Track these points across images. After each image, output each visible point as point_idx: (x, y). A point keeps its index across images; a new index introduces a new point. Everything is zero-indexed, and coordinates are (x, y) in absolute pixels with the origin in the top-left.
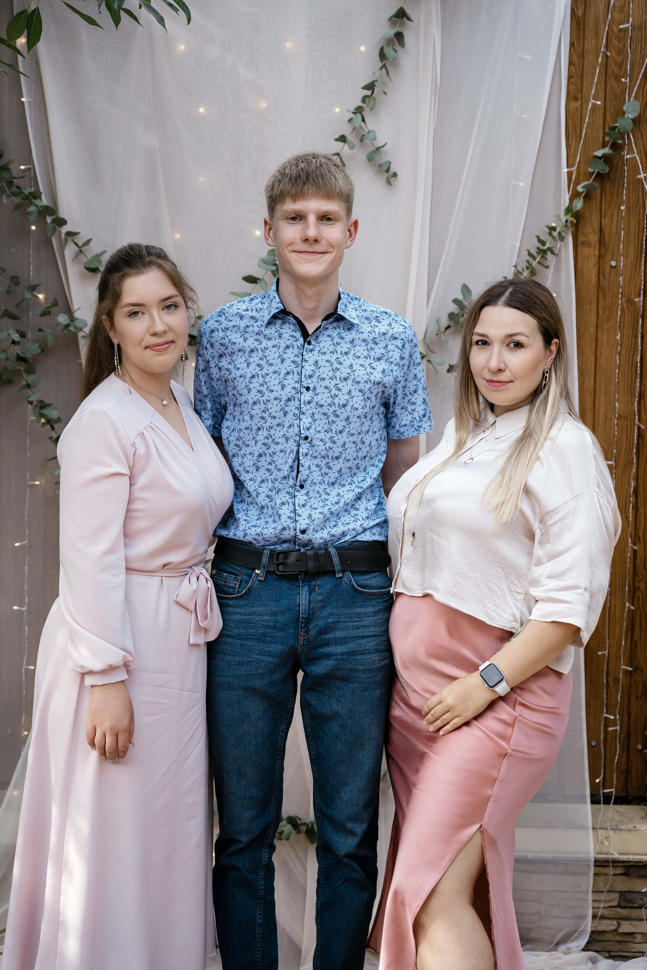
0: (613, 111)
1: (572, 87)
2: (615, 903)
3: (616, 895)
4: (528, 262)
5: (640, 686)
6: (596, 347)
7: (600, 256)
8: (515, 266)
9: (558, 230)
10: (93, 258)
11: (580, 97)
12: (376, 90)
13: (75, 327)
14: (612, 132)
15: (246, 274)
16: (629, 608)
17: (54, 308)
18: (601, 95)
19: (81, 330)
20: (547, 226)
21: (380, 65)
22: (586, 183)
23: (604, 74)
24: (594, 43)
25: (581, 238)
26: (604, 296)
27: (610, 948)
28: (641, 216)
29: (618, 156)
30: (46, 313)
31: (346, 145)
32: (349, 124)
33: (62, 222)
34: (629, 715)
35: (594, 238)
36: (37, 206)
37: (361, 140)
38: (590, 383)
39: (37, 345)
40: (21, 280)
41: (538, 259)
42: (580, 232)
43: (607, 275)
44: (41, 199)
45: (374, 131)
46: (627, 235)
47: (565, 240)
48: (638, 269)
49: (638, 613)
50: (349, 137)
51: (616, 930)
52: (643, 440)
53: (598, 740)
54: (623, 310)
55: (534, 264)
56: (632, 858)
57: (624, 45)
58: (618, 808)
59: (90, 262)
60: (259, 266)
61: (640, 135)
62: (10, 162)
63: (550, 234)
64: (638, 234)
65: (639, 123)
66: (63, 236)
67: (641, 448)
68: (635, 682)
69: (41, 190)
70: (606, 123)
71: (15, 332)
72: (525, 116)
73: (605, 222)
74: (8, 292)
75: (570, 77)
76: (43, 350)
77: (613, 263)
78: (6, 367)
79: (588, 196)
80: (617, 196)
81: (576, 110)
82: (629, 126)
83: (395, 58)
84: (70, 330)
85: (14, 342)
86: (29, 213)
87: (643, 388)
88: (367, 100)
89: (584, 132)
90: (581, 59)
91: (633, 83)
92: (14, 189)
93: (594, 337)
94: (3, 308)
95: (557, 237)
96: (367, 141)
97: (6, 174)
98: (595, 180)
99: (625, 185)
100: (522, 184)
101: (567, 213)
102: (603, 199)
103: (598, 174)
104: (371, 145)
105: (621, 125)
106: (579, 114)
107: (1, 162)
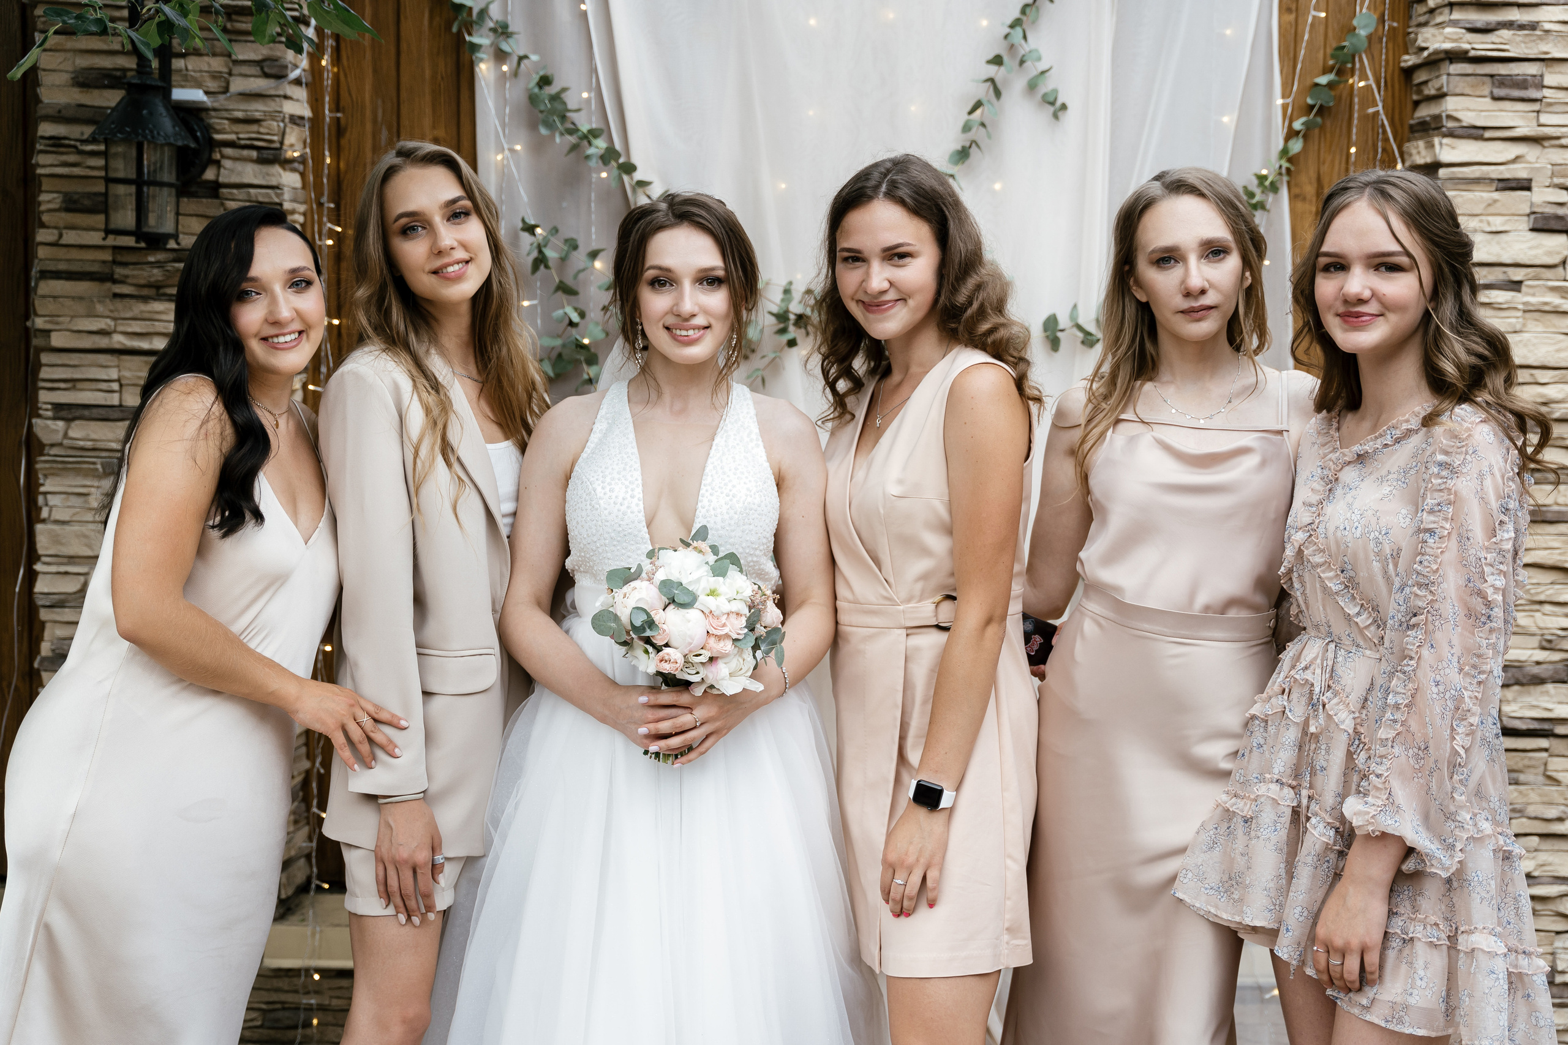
0: (1336, 26)
9: (1270, 179)
11: (1294, 7)
14: (1337, 54)
18: (1323, 5)
20: (1255, 175)
22: (1305, 118)
25: (1295, 191)
29: (1342, 86)
31: (1002, 68)
32: (1005, 42)
33: (629, 168)
35: (1310, 190)
36: (597, 147)
39: (600, 328)
40: (581, 243)
42: (1293, 183)
45: (1036, 50)
47: (1280, 192)
50: (1006, 59)
62: (564, 90)
63: (1261, 184)
65: (1375, 43)
66: (632, 186)
70: (1329, 42)
71: (573, 310)
72: (1228, 32)
73: (1325, 169)
74: (562, 259)
76: (607, 334)
78: (561, 357)
79: (1307, 136)
80: (1344, 136)
81: (1289, 26)
82: (1363, 44)
85: (571, 324)
86: (588, 157)
88: (1028, 10)
89: (1303, 52)
92: (568, 125)
94: (557, 280)
95: (1268, 189)
96: (1028, 64)
97: (558, 106)
98: (1315, 115)
99: (1355, 122)
100: (1226, 119)
101: (1281, 158)
102: (1322, 140)
103: (1321, 106)
104: (1033, 68)
105: (1351, 44)
106: (1293, 31)
107: (552, 90)
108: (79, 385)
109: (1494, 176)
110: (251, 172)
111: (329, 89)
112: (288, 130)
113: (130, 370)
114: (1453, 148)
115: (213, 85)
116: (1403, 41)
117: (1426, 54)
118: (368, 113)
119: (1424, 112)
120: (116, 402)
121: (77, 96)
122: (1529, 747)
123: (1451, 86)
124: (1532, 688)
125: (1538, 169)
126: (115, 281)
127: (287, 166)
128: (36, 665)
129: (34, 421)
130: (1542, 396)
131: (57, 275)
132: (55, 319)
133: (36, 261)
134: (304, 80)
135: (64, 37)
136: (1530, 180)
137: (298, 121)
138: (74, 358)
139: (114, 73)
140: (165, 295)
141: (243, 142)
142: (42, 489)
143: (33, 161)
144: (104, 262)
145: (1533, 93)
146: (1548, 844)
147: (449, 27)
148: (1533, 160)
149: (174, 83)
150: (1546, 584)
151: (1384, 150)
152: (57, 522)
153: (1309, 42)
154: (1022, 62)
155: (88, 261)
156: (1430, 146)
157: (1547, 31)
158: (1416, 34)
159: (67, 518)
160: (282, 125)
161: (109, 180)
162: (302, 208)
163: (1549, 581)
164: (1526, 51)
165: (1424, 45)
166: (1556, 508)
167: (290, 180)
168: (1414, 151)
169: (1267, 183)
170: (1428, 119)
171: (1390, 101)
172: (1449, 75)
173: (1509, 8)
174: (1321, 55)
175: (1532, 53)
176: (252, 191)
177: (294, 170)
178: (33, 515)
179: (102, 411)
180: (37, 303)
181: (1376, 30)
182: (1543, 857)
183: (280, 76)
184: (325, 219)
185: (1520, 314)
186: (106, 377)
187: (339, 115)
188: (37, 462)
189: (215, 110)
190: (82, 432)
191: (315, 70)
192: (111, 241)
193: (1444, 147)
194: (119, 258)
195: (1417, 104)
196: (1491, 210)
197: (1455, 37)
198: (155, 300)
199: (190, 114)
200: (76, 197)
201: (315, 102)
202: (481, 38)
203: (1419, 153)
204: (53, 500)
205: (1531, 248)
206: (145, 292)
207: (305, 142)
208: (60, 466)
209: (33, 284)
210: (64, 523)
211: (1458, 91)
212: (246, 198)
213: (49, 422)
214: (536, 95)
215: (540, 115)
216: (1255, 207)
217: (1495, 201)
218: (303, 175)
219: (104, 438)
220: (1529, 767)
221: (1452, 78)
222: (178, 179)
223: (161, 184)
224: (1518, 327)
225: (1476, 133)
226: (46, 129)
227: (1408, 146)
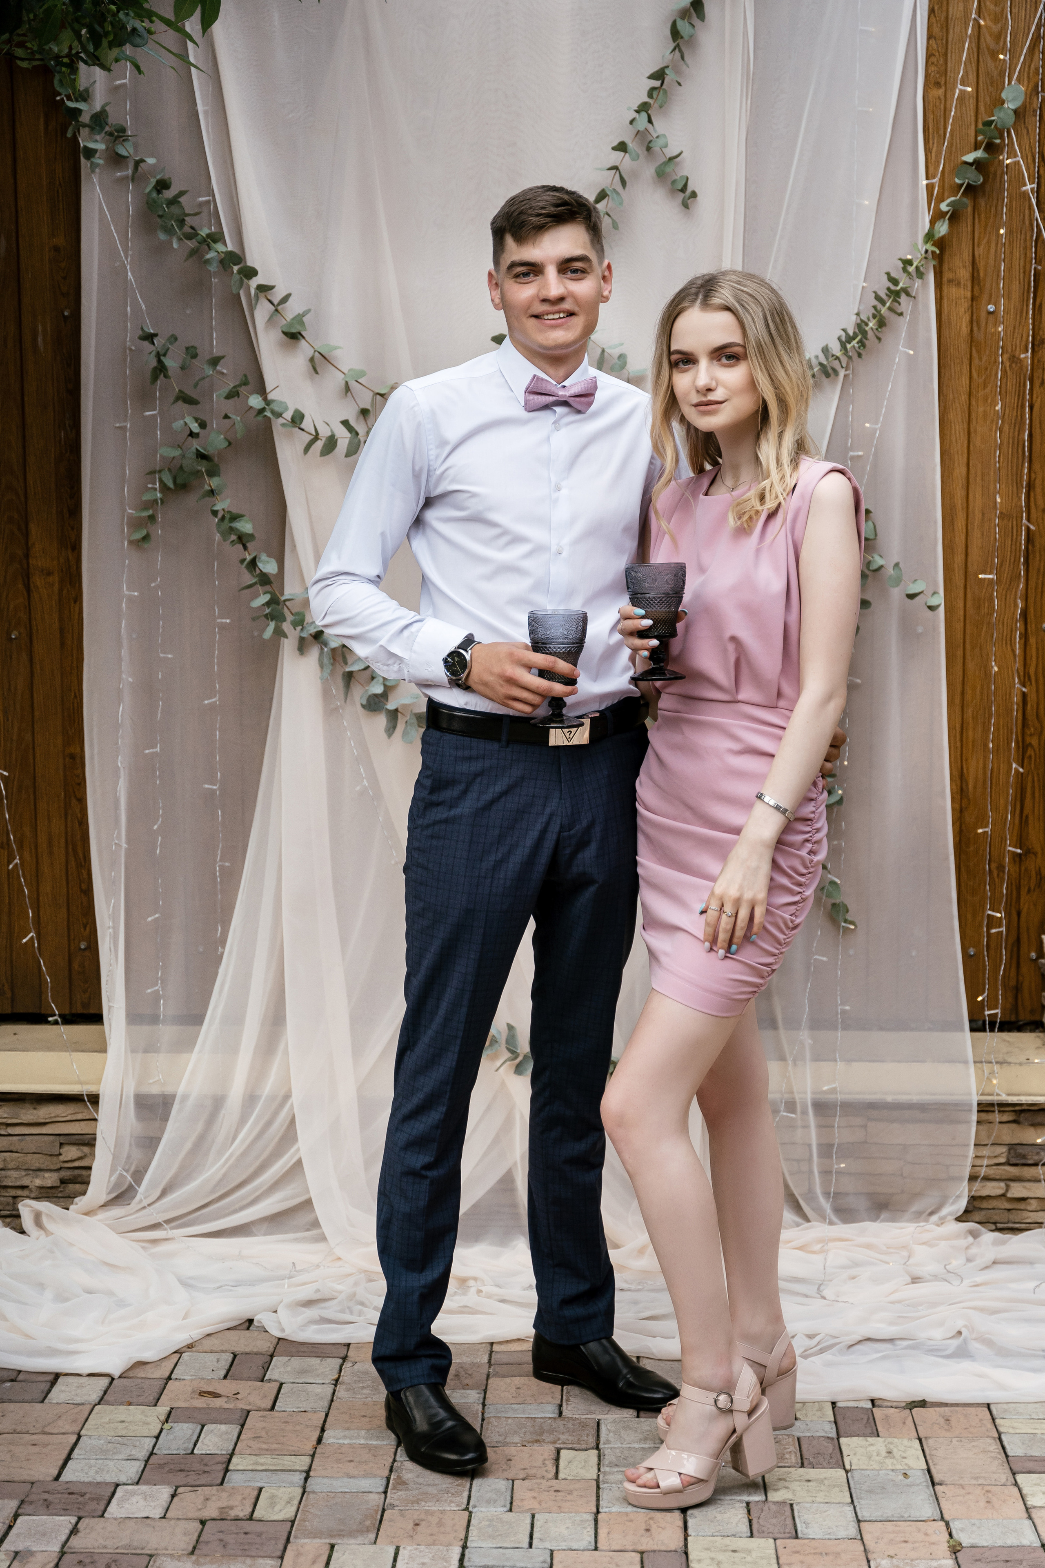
0: (987, 99)
1: (932, 69)
2: (1002, 1160)
3: (1004, 1149)
4: (875, 307)
5: (1033, 874)
6: (969, 421)
7: (973, 299)
8: (858, 314)
9: (915, 264)
10: (293, 319)
11: (943, 82)
12: (667, 79)
13: (273, 412)
14: (987, 128)
16: (1017, 770)
17: (243, 387)
18: (972, 78)
19: (279, 415)
20: (900, 259)
21: (673, 45)
22: (953, 199)
23: (975, 50)
24: (961, 8)
25: (947, 275)
26: (978, 352)
27: (996, 1218)
29: (996, 161)
30: (233, 394)
31: (627, 155)
32: (631, 126)
33: (251, 273)
34: (1019, 914)
35: (964, 274)
36: (217, 251)
37: (649, 149)
38: (960, 471)
39: (222, 437)
40: (200, 351)
41: (888, 304)
42: (945, 267)
43: (983, 325)
44: (224, 242)
45: (664, 136)
46: (1009, 268)
47: (924, 278)
48: (1024, 314)
49: (1030, 778)
50: (631, 145)
51: (1003, 1195)
52: (1033, 546)
53: (977, 944)
54: (1004, 371)
55: (884, 310)
56: (1024, 1099)
57: (1003, 9)
58: (1005, 1035)
59: (290, 324)
61: (1025, 132)
62: (182, 193)
63: (905, 270)
64: (1024, 267)
65: (1024, 116)
66: (253, 292)
67: (1031, 556)
68: (1026, 870)
69: (225, 230)
70: (980, 116)
71: (194, 420)
72: (871, 110)
73: (980, 251)
74: (183, 368)
75: (929, 56)
76: (230, 444)
77: (991, 308)
78: (181, 467)
79: (954, 217)
80: (995, 216)
81: (938, 100)
82: (1010, 119)
83: (691, 36)
84: (265, 416)
85: (192, 434)
86: (208, 262)
87: (1033, 476)
88: (655, 94)
89: (949, 129)
90: (944, 30)
91: (1015, 60)
92: (187, 229)
93: (966, 408)
94: (177, 390)
95: (914, 274)
96: (656, 150)
98: (964, 194)
99: (1006, 201)
100: (866, 202)
101: (926, 242)
102: (977, 220)
103: (968, 184)
104: (661, 155)
105: (999, 118)
106: (942, 106)
107: (169, 194)
147: (64, 131)
153: (957, 118)
174: (971, 131)
181: (1028, 102)
202: (95, 143)
214: (154, 201)
215: (159, 220)
216: (900, 294)
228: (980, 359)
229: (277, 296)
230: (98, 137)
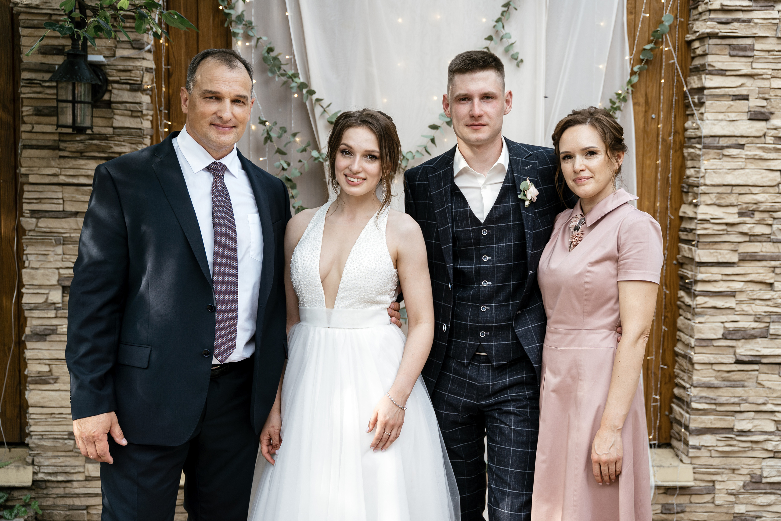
0: (654, 20)
1: (629, 6)
2: (659, 511)
3: (660, 506)
6: (643, 168)
7: (646, 112)
9: (623, 95)
10: (333, 115)
11: (633, 11)
12: (510, 7)
13: (323, 159)
14: (654, 34)
15: (431, 124)
16: (664, 330)
17: (309, 147)
18: (648, 10)
20: (615, 93)
22: (639, 65)
26: (647, 136)
28: (671, 87)
29: (657, 50)
30: (304, 150)
31: (492, 42)
32: (494, 29)
33: (312, 92)
35: (642, 100)
36: (296, 82)
39: (298, 171)
40: (288, 129)
42: (636, 97)
43: (649, 123)
44: (299, 78)
45: (509, 33)
46: (664, 98)
47: (628, 101)
48: (669, 119)
49: (670, 333)
50: (494, 37)
56: (671, 484)
59: (331, 117)
60: (440, 118)
62: (279, 54)
63: (618, 98)
64: (669, 98)
65: (672, 29)
66: (314, 101)
69: (299, 72)
70: (651, 28)
71: (284, 162)
72: (602, 24)
73: (649, 90)
74: (279, 137)
76: (301, 174)
77: (653, 116)
79: (640, 74)
80: (658, 74)
81: (631, 21)
82: (667, 29)
84: (319, 161)
85: (283, 169)
86: (292, 88)
88: (505, 14)
89: (638, 33)
91: (668, 3)
92: (282, 71)
93: (641, 162)
94: (276, 148)
95: (622, 100)
96: (504, 40)
97: (277, 62)
98: (644, 64)
99: (664, 67)
100: (601, 66)
101: (628, 85)
102: (648, 76)
103: (647, 60)
104: (507, 42)
105: (661, 29)
106: (633, 23)
107: (274, 54)
108: (43, 201)
109: (731, 93)
110: (127, 96)
111: (164, 54)
112: (145, 75)
113: (68, 193)
114: (711, 80)
115: (107, 53)
116: (686, 28)
117: (698, 34)
118: (183, 66)
119: (697, 62)
120: (61, 209)
121: (41, 59)
122: (749, 369)
123: (710, 50)
124: (750, 341)
125: (752, 90)
126: (60, 150)
127: (144, 92)
128: (23, 339)
129: (21, 219)
130: (754, 199)
131: (31, 147)
132: (31, 169)
133: (21, 140)
134: (152, 50)
135: (33, 30)
136: (748, 95)
137: (149, 70)
138: (40, 188)
139: (59, 47)
140: (85, 156)
141: (123, 81)
142: (25, 252)
143: (19, 91)
144: (54, 140)
145: (749, 53)
146: (759, 416)
147: (223, 24)
148: (750, 86)
149: (88, 52)
150: (757, 291)
151: (677, 81)
152: (33, 268)
153: (641, 28)
154: (502, 39)
155: (47, 140)
156: (700, 79)
157: (756, 23)
158: (693, 25)
159: (37, 266)
160: (142, 72)
161: (58, 101)
162: (151, 113)
163: (758, 289)
164: (746, 33)
165: (697, 30)
166: (761, 254)
167: (146, 99)
168: (692, 81)
169: (621, 97)
170: (699, 66)
171: (680, 57)
172: (709, 44)
173: (738, 12)
174: (647, 35)
175: (749, 34)
176: (128, 105)
177: (147, 94)
178: (21, 265)
179: (53, 213)
180: (22, 160)
181: (673, 22)
182: (756, 422)
183: (141, 48)
184: (163, 118)
185: (743, 160)
186: (56, 197)
187: (169, 67)
188: (22, 239)
189: (109, 65)
190: (45, 224)
191: (157, 45)
192: (60, 130)
193: (707, 80)
194: (62, 138)
195: (693, 58)
196: (730, 110)
197: (712, 26)
198: (80, 159)
199: (97, 67)
200: (41, 108)
201: (157, 60)
202: (239, 29)
203: (694, 82)
204: (30, 258)
205: (749, 128)
206: (75, 155)
207: (152, 81)
208: (34, 241)
209: (19, 151)
210: (36, 269)
211: (713, 52)
212: (124, 108)
213: (28, 219)
214: (266, 57)
215: (268, 67)
216: (616, 109)
217: (732, 106)
218: (151, 96)
219: (55, 227)
220: (749, 379)
221: (710, 46)
222: (92, 100)
223: (84, 103)
224: (743, 167)
225: (722, 73)
226: (25, 75)
227: (689, 79)
228: (648, 139)
229: (325, 104)
230: (241, 26)
